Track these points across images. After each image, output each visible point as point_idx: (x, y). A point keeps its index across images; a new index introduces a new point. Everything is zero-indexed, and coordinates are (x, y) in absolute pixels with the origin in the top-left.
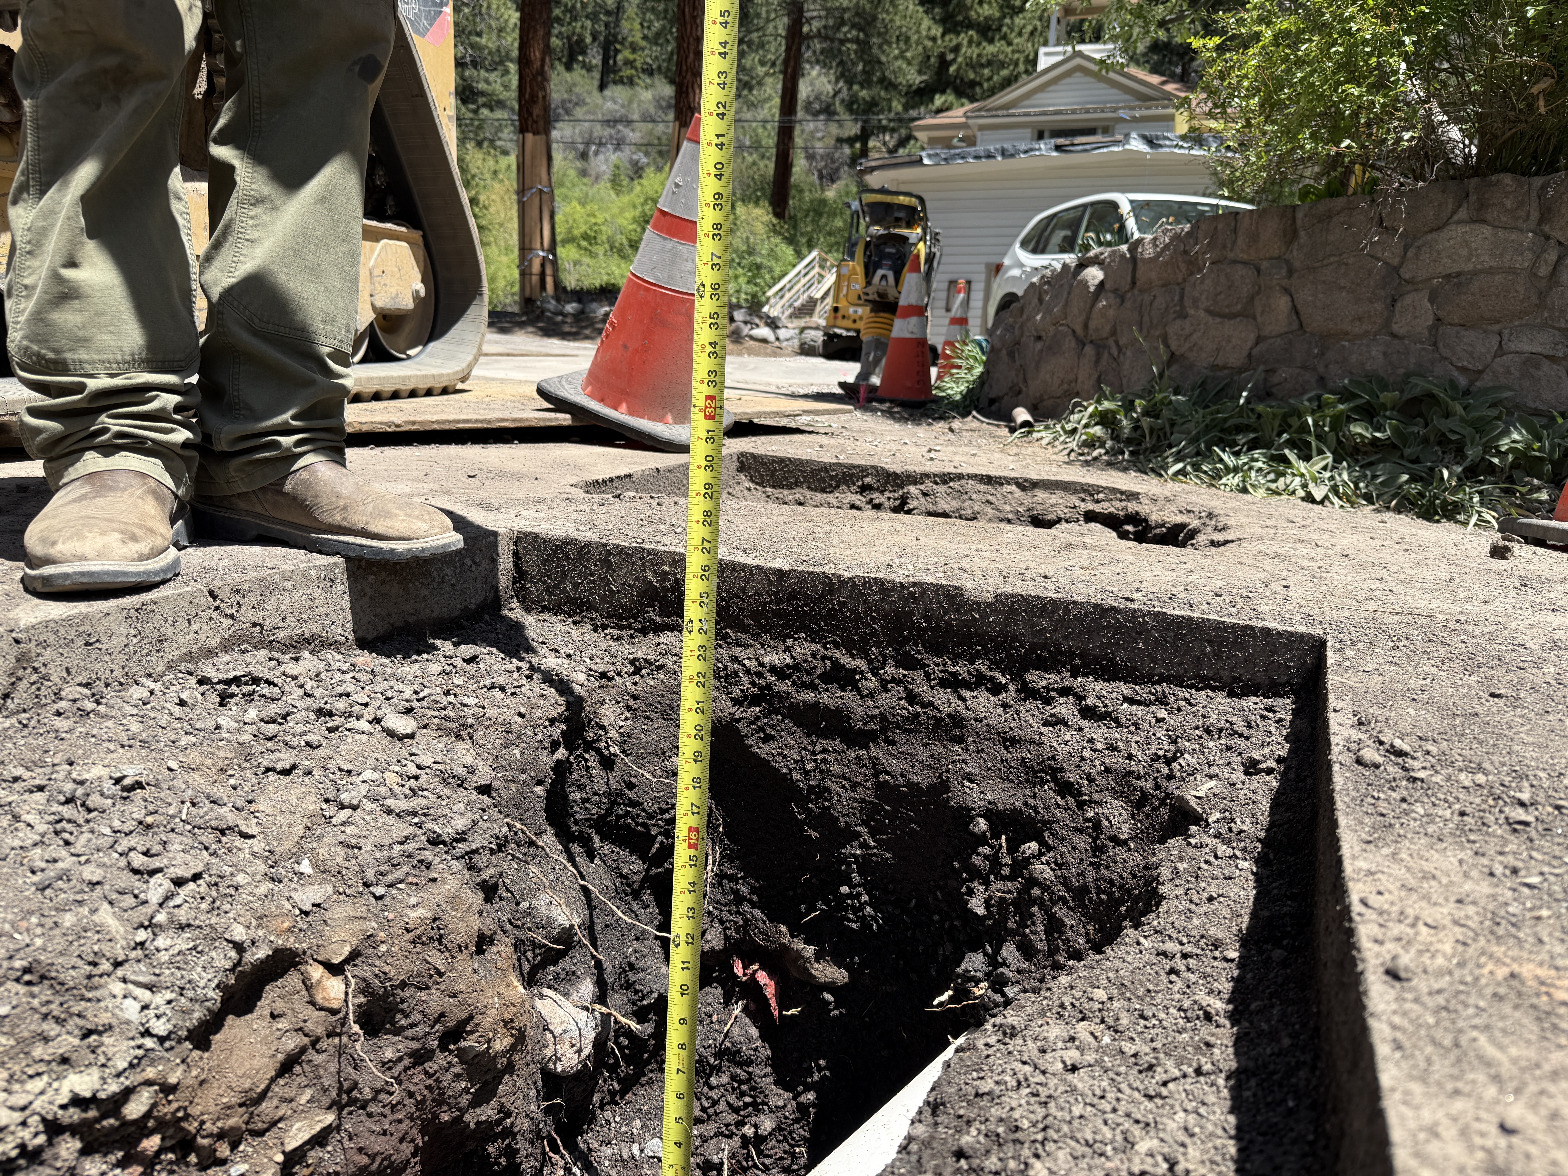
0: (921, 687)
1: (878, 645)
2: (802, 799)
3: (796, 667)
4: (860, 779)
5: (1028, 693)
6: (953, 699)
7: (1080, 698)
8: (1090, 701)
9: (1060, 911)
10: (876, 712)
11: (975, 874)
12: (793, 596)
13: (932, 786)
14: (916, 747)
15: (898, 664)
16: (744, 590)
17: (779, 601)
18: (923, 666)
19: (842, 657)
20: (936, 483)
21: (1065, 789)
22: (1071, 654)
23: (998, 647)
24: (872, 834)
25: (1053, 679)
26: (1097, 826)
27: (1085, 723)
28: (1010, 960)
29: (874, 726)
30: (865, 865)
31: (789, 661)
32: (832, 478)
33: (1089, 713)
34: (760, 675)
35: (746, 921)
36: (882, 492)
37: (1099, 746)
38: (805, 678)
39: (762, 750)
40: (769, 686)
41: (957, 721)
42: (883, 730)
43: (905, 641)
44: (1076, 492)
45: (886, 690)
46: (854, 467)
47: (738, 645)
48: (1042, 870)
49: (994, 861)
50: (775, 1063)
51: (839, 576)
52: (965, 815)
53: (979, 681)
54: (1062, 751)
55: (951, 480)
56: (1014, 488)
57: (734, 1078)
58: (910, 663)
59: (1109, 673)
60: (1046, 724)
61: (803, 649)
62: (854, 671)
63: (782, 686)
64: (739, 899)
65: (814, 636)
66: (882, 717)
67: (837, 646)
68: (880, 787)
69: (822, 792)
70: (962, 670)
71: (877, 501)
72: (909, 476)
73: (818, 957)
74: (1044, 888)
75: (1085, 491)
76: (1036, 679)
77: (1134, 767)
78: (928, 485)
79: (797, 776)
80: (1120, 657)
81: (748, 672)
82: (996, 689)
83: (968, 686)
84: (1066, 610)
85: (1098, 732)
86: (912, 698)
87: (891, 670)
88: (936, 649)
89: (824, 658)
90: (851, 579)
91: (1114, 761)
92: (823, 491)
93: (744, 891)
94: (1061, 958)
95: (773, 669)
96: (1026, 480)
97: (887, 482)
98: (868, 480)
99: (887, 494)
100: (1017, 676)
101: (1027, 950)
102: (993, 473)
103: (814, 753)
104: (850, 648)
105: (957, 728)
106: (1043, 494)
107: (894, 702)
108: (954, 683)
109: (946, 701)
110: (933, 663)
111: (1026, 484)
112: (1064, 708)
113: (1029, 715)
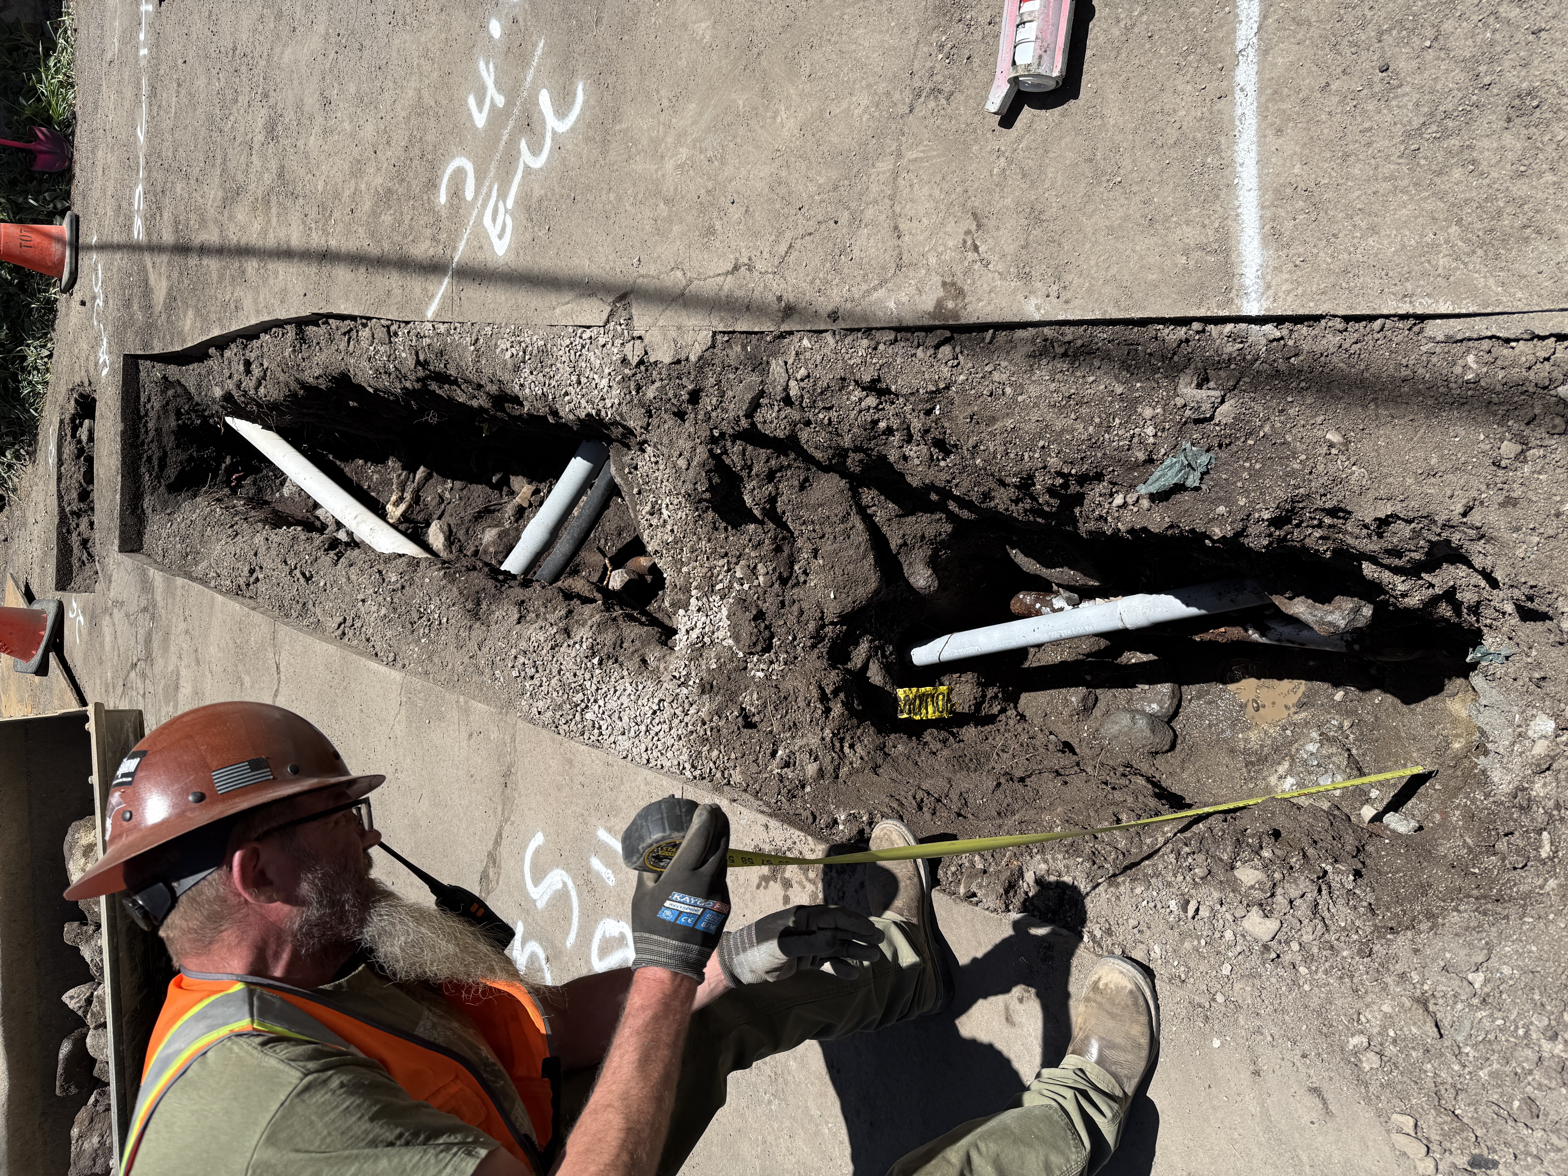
0: (149, 439)
1: (139, 451)
2: (184, 467)
3: (149, 471)
4: (176, 453)
5: (146, 415)
6: (151, 432)
7: (145, 403)
8: (146, 401)
10: (157, 450)
11: (192, 423)
12: (128, 473)
13: (174, 435)
14: (165, 440)
15: (143, 446)
17: (130, 477)
18: (143, 440)
19: (144, 460)
20: (63, 501)
21: (167, 404)
22: (135, 405)
24: (190, 450)
25: (142, 409)
27: (151, 401)
29: (161, 450)
30: (198, 451)
31: (147, 473)
32: (64, 548)
33: (149, 401)
34: (154, 481)
36: (69, 524)
37: (156, 398)
38: (151, 469)
39: (173, 478)
40: (156, 477)
41: (156, 430)
44: (61, 443)
45: (151, 448)
46: (58, 538)
48: (186, 407)
49: (189, 419)
50: (256, 474)
51: (121, 461)
52: (178, 426)
53: (145, 425)
54: (159, 405)
55: (61, 494)
56: (62, 468)
58: (143, 443)
59: (139, 397)
60: (153, 410)
61: (143, 470)
62: (147, 456)
63: (154, 474)
65: (139, 467)
66: (159, 448)
67: (141, 461)
68: (177, 448)
69: (181, 462)
70: (143, 431)
71: (74, 525)
72: (60, 513)
73: (225, 462)
75: (61, 440)
76: (142, 413)
77: (159, 390)
78: (65, 504)
79: (178, 469)
80: (134, 395)
82: (147, 422)
83: (147, 428)
85: (153, 398)
86: (152, 442)
87: (145, 447)
88: (138, 437)
89: (145, 464)
90: (121, 458)
91: (159, 394)
92: (70, 550)
95: (151, 477)
97: (64, 522)
98: (64, 530)
99: (70, 521)
100: (143, 417)
101: (205, 410)
102: (56, 478)
103: (171, 465)
104: (141, 458)
105: (158, 430)
106: (65, 456)
107: (154, 446)
108: (147, 432)
109: (152, 434)
110: (142, 437)
111: (60, 462)
112: (149, 406)
113: (152, 414)
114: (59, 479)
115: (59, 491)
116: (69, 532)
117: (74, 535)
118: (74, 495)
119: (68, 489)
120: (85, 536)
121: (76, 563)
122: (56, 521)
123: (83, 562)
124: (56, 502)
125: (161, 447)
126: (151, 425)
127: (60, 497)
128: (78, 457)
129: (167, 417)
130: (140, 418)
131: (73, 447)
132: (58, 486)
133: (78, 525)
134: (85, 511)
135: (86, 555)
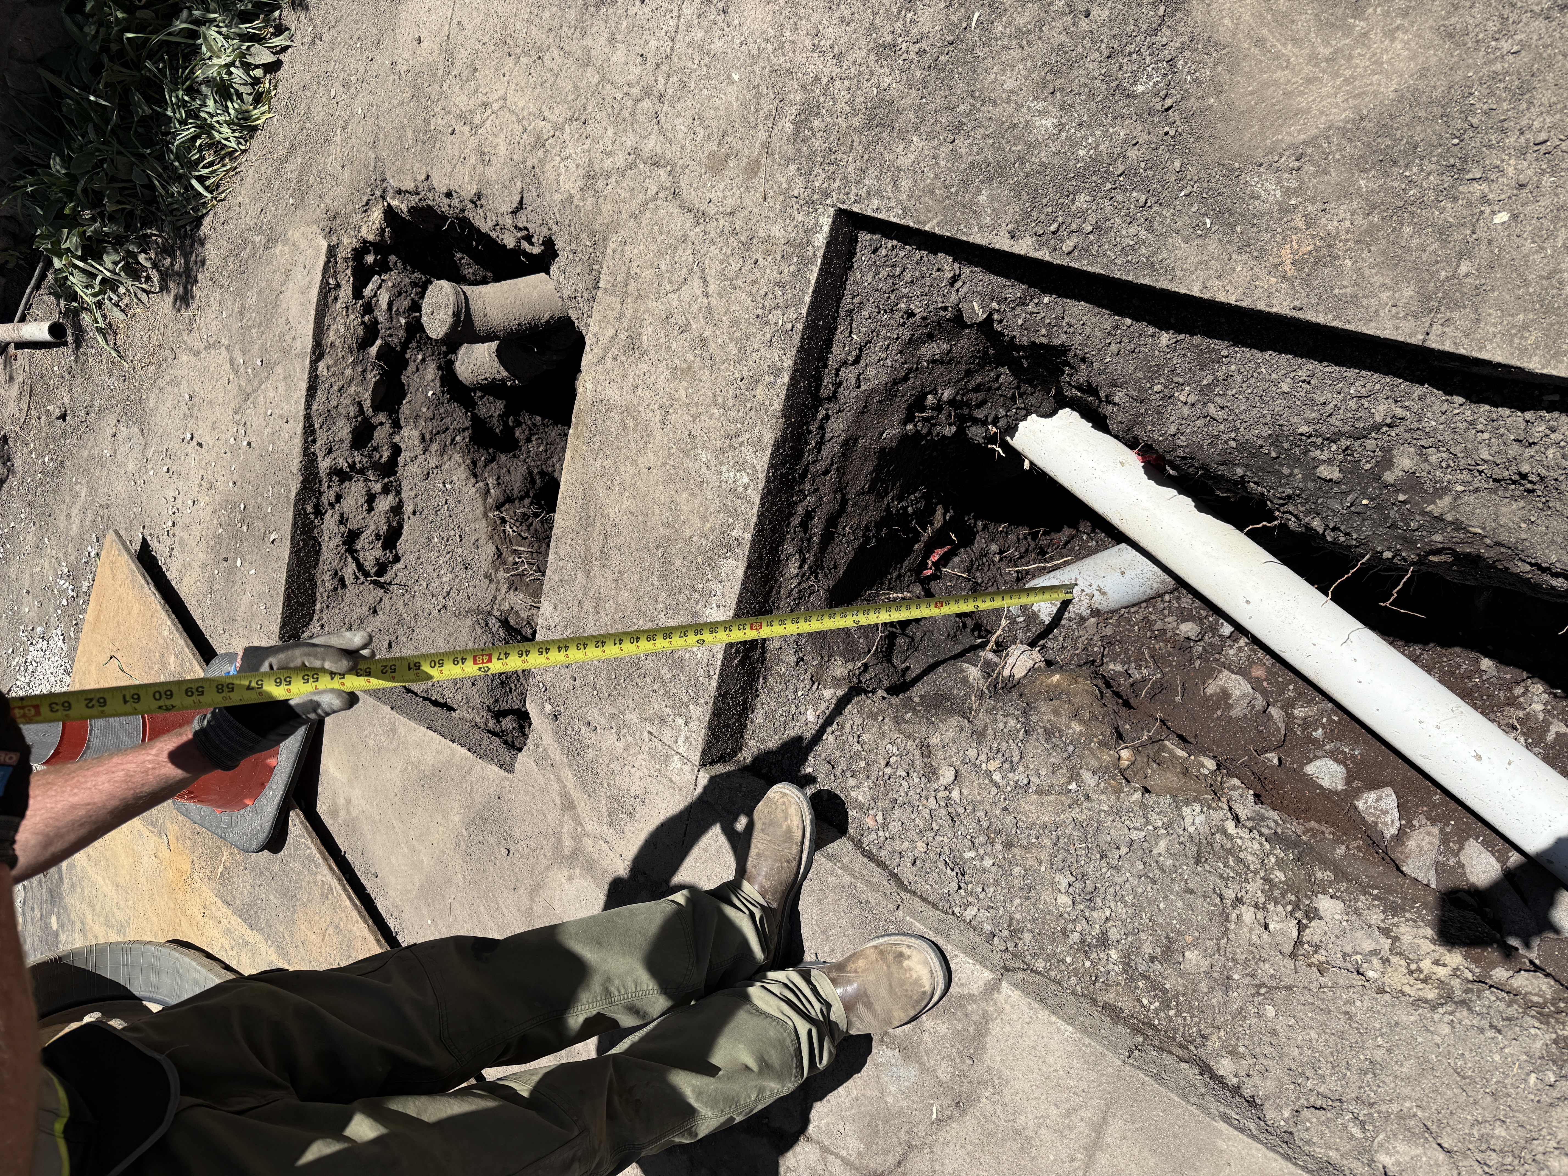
0: (821, 466)
1: (792, 496)
2: (869, 540)
3: (800, 552)
4: (864, 504)
5: (833, 396)
6: (829, 445)
7: (845, 363)
8: (851, 359)
9: (972, 384)
10: (832, 495)
11: (930, 431)
12: (760, 557)
13: (879, 459)
14: (855, 470)
15: (803, 482)
16: (752, 592)
17: (762, 567)
18: (808, 465)
19: (796, 521)
20: (314, 441)
21: (906, 377)
22: (817, 368)
23: (806, 415)
24: (887, 494)
25: (827, 380)
26: (934, 361)
27: (862, 361)
28: (986, 413)
29: (839, 496)
30: (901, 498)
31: (797, 556)
32: (306, 545)
33: (856, 360)
34: (804, 575)
35: (909, 570)
36: (321, 494)
37: (884, 356)
38: (805, 544)
39: (842, 570)
40: (810, 568)
41: (844, 442)
42: (841, 490)
43: (794, 478)
44: (326, 305)
45: (817, 489)
46: (295, 524)
47: (779, 593)
51: (756, 526)
52: (904, 439)
53: (823, 427)
54: (883, 378)
55: (312, 425)
56: (321, 365)
57: (977, 569)
58: (805, 474)
60: (859, 387)
61: (789, 547)
62: (807, 511)
63: (810, 560)
64: (899, 576)
65: (782, 540)
66: (835, 492)
67: (789, 524)
68: (870, 491)
69: (866, 528)
70: (814, 439)
71: (332, 499)
72: (306, 468)
73: (932, 525)
74: (957, 393)
75: (326, 297)
76: (826, 391)
77: (906, 337)
78: (318, 448)
79: (856, 545)
81: (800, 584)
82: (827, 417)
83: (824, 435)
84: (796, 371)
85: (873, 355)
86: (826, 472)
87: (807, 487)
88: (801, 457)
89: (795, 532)
90: (758, 517)
91: (895, 347)
92: (318, 552)
93: (896, 573)
94: (996, 385)
95: (801, 567)
96: (313, 352)
97: (311, 489)
98: (309, 509)
99: (324, 487)
100: (824, 403)
102: (304, 385)
103: (844, 536)
104: (791, 515)
105: (849, 444)
106: (331, 337)
107: (828, 483)
108: (820, 444)
109: (832, 449)
110: (808, 457)
111: (318, 352)
112: (849, 375)
113: (848, 396)
114: (312, 390)
115: (308, 417)
116: (319, 512)
117: (330, 521)
118: (343, 431)
119: (329, 416)
120: (353, 525)
121: (325, 582)
122: (295, 486)
123: (342, 580)
124: (298, 441)
125: (840, 489)
126: (837, 427)
127: (309, 431)
128: (364, 343)
129: (881, 413)
130: (818, 402)
131: (354, 320)
132: (308, 406)
133: (339, 498)
134: (362, 472)
135: (352, 567)
